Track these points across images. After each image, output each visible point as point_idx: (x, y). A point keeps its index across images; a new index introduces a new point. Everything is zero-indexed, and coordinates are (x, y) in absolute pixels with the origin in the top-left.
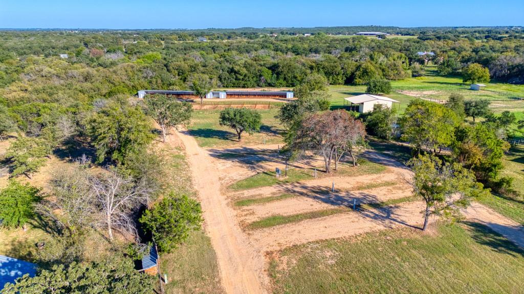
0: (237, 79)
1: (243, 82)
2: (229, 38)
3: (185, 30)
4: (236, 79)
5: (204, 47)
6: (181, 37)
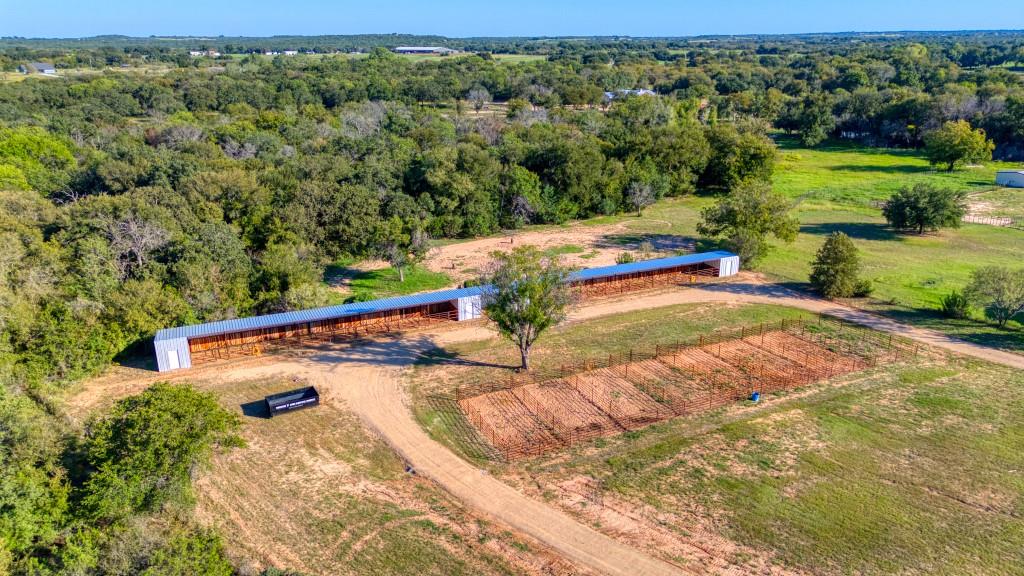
0: (437, 212)
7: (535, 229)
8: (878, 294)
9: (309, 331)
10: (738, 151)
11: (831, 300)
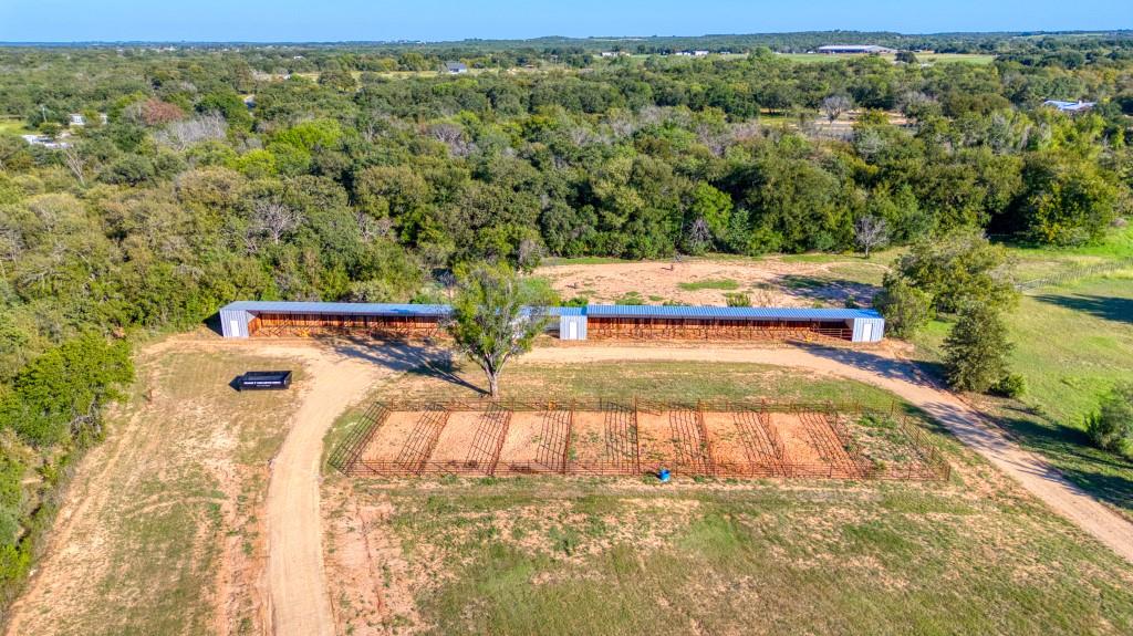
0: (603, 227)
1: (626, 238)
2: (521, 62)
3: (414, 44)
4: (598, 228)
5: (466, 91)
6: (404, 63)
7: (717, 259)
8: (1027, 398)
9: (366, 324)
10: (1057, 188)
11: (955, 393)
